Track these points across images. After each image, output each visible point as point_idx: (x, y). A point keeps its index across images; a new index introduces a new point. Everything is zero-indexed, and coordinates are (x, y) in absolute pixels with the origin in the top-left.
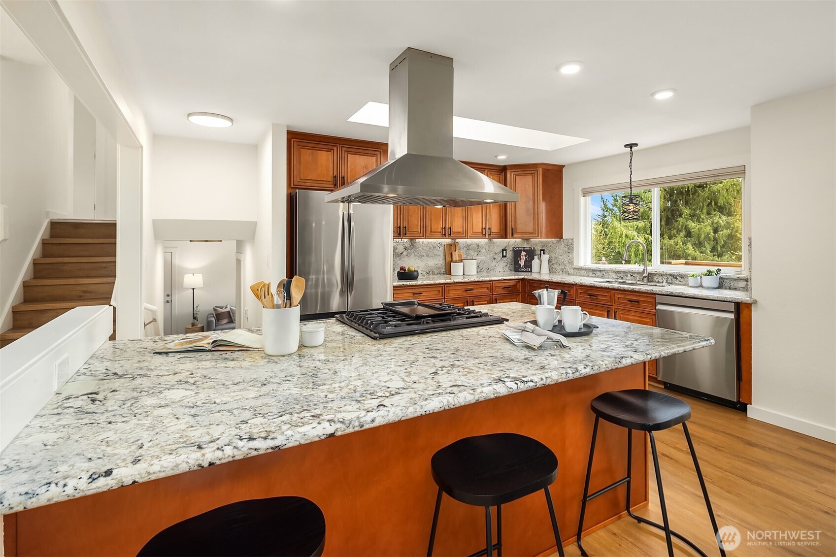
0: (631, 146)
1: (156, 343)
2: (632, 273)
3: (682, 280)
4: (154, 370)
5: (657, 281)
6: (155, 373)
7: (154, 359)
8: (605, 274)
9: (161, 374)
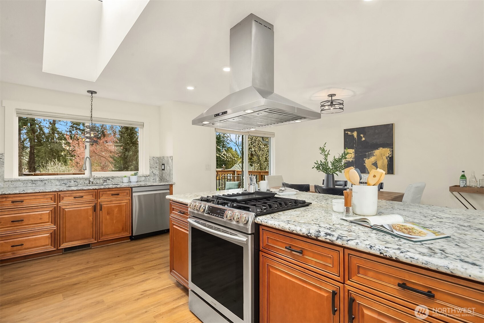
0: (92, 92)
1: (442, 248)
2: (74, 179)
3: (112, 180)
4: (454, 226)
5: (96, 183)
6: (454, 225)
7: (452, 233)
8: (47, 183)
9: (450, 224)
